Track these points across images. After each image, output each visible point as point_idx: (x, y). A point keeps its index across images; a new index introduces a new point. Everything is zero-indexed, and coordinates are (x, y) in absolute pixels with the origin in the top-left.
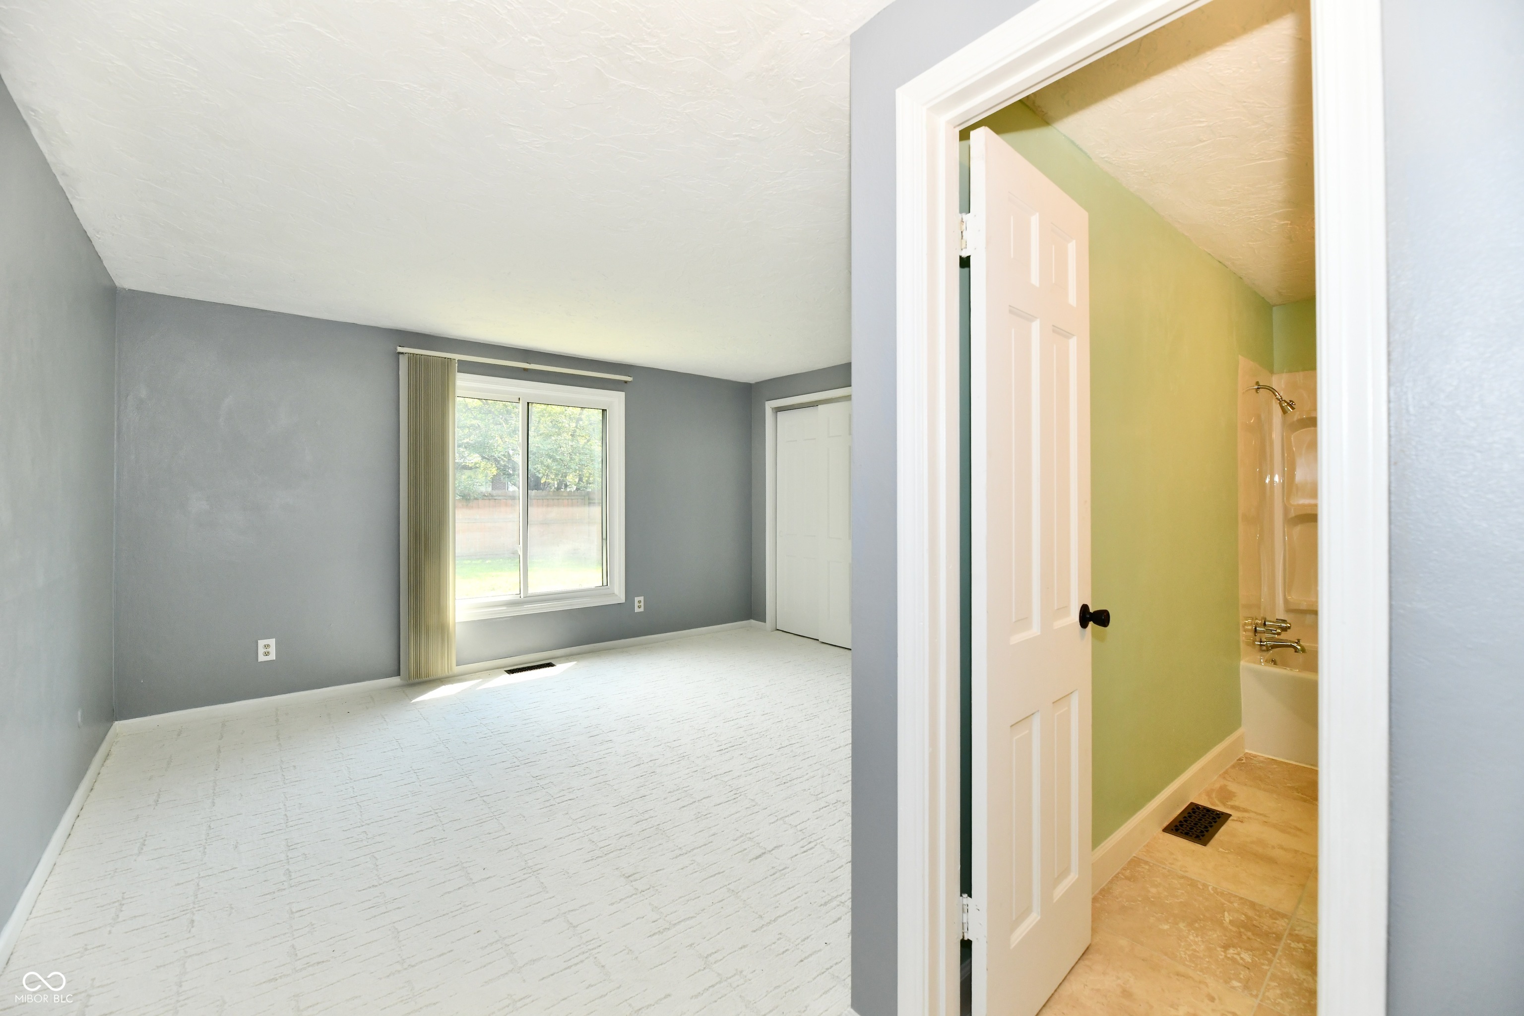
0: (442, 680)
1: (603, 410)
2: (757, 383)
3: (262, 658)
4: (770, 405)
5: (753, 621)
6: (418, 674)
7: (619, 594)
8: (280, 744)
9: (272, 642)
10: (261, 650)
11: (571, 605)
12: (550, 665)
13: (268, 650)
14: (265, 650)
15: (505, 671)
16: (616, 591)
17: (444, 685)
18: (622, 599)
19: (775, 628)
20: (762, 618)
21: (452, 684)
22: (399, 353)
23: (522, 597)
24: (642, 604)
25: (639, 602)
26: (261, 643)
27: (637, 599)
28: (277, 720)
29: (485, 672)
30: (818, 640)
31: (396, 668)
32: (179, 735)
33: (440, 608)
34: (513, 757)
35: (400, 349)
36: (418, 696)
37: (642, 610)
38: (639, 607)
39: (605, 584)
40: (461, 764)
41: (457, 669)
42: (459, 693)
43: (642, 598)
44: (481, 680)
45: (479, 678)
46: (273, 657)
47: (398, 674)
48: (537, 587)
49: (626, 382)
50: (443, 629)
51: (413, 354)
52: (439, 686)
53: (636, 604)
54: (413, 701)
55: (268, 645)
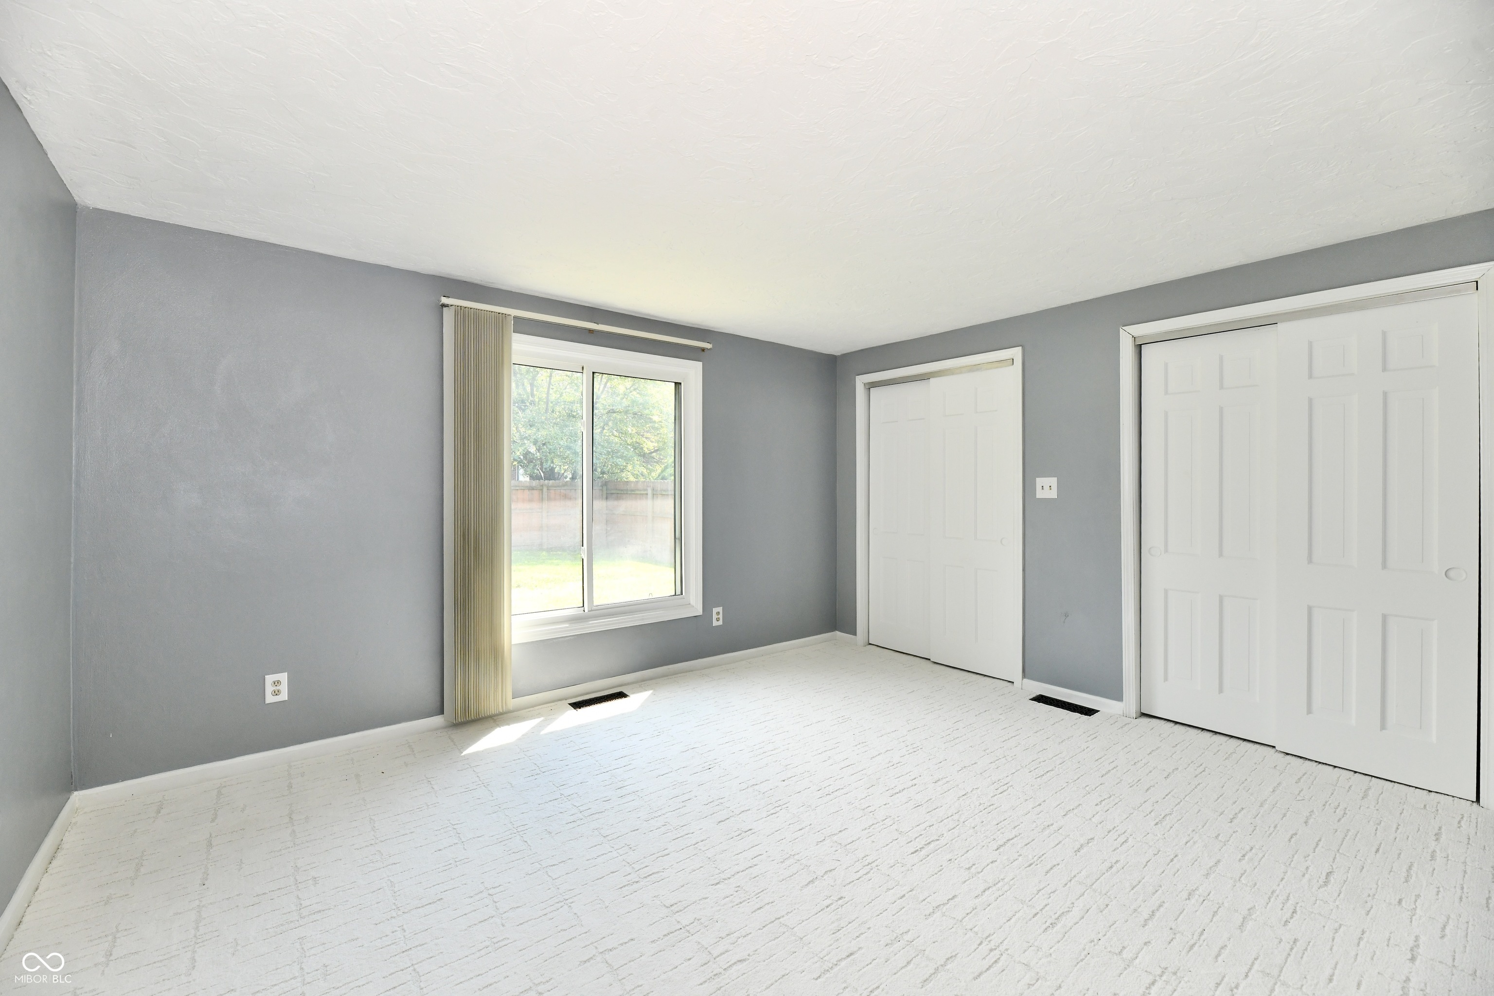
0: (495, 718)
1: (676, 383)
2: (845, 356)
3: (270, 699)
4: (860, 381)
5: (838, 633)
6: (466, 709)
7: (694, 604)
8: (294, 831)
9: (283, 677)
10: (269, 689)
11: (643, 619)
12: (621, 695)
13: (278, 688)
14: (275, 688)
15: (569, 704)
16: (693, 602)
17: (498, 726)
18: (699, 612)
19: (868, 642)
20: (852, 630)
21: (508, 724)
22: (444, 306)
23: (586, 610)
24: (721, 616)
25: (718, 613)
26: (270, 679)
27: (715, 610)
28: (290, 786)
29: (545, 705)
30: (930, 659)
31: (439, 704)
32: (159, 812)
33: (494, 628)
34: (624, 863)
35: (444, 300)
36: (469, 745)
37: (720, 623)
38: (718, 620)
39: (678, 592)
40: (554, 878)
41: (512, 703)
42: (520, 739)
43: (720, 609)
44: (542, 719)
45: (539, 715)
46: (284, 696)
47: (442, 712)
48: (603, 596)
49: (703, 350)
50: (496, 652)
51: (461, 307)
52: (491, 728)
53: (715, 616)
54: (464, 753)
55: (279, 682)
